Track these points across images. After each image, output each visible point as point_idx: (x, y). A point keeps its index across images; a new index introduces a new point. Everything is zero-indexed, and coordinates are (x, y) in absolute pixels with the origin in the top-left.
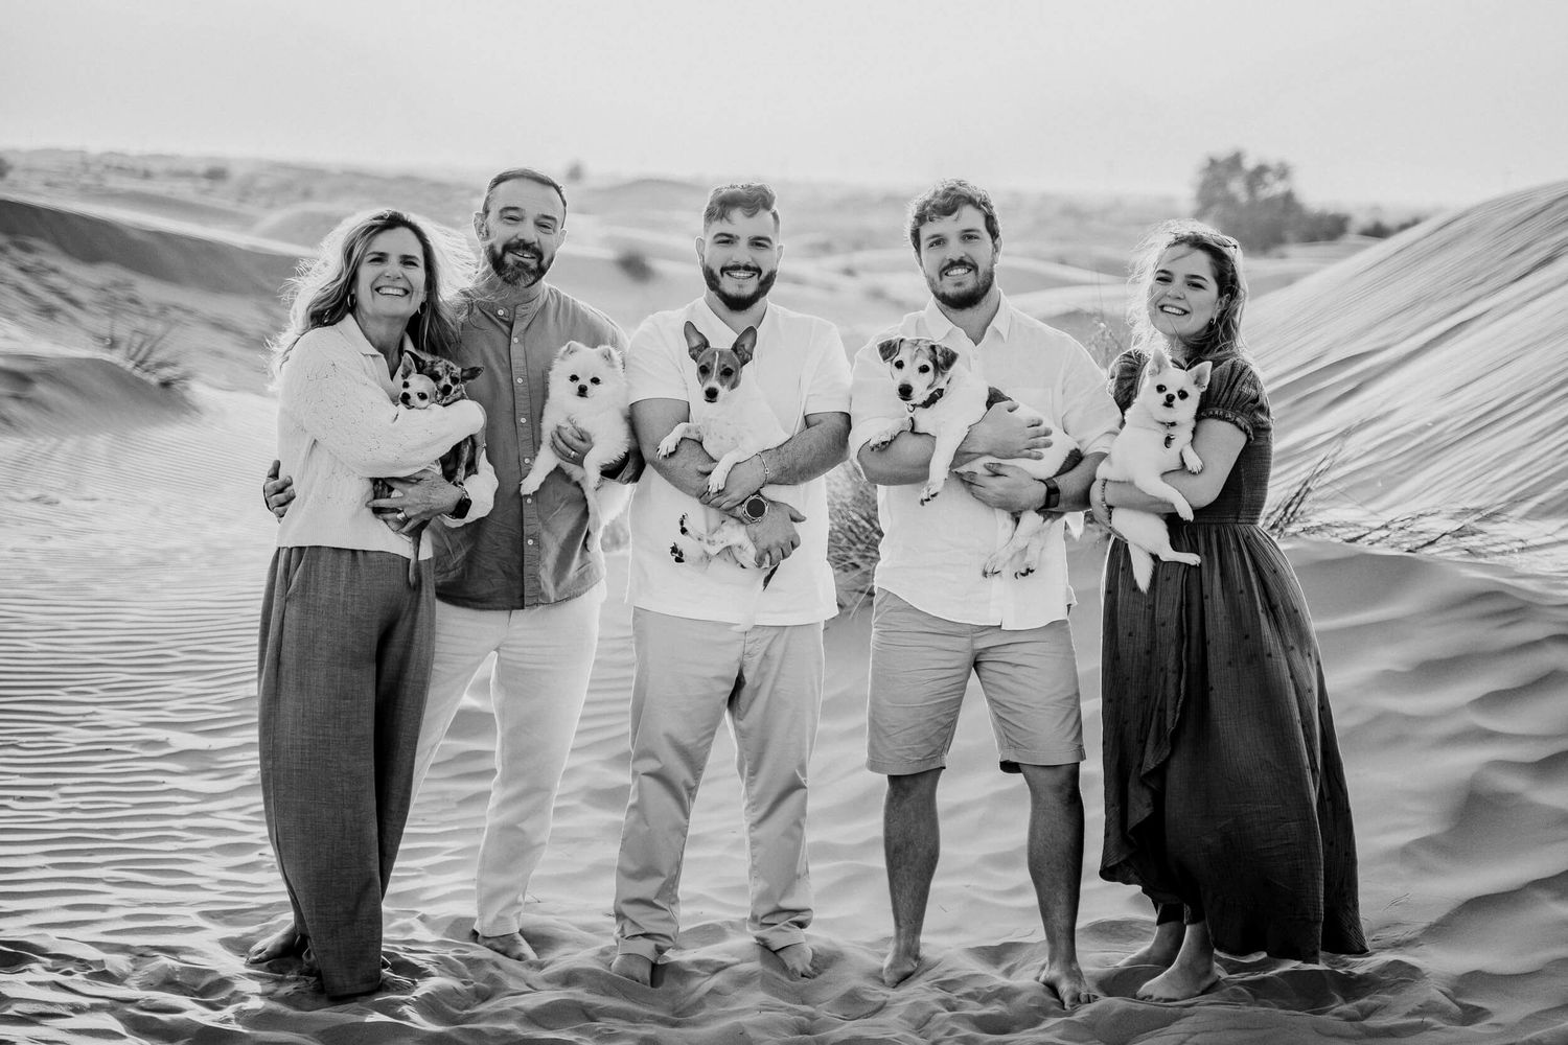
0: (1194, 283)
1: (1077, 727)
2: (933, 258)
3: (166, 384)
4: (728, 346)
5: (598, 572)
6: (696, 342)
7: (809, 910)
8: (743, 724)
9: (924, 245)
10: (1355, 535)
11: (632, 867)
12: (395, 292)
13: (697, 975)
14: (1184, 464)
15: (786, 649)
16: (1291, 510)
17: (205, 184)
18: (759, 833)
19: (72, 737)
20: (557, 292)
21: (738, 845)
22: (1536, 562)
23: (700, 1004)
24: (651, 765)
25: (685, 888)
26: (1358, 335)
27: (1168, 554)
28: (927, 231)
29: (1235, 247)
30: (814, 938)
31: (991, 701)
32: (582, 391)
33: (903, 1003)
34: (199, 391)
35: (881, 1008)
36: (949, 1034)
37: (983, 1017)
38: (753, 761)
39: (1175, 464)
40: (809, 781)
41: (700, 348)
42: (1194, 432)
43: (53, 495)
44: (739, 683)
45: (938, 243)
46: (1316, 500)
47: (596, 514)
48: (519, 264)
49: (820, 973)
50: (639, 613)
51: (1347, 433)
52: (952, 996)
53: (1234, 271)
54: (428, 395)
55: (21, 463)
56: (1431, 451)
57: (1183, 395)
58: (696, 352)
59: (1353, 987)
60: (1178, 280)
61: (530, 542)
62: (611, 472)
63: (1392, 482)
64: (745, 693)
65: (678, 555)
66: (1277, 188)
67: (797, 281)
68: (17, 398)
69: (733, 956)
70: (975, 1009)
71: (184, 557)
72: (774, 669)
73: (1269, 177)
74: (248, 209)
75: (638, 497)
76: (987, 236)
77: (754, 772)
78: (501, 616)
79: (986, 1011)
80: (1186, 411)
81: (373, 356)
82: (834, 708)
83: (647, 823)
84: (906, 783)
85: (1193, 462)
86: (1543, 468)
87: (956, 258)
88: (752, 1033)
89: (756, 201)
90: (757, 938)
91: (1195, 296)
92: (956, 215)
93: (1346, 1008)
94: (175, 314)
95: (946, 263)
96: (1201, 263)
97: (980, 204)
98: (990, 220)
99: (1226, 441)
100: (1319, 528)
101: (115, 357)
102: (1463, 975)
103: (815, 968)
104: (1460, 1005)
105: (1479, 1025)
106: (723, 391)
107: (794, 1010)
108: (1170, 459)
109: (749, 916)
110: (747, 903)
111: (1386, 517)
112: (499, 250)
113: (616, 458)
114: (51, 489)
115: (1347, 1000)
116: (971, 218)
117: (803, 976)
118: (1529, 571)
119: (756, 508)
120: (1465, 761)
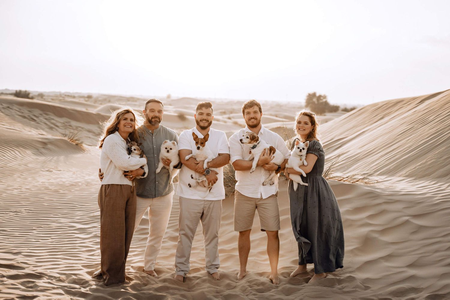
0: (306, 123)
1: (279, 222)
2: (247, 117)
3: (77, 145)
4: (203, 138)
5: (173, 188)
6: (195, 137)
7: (219, 265)
8: (204, 223)
9: (245, 114)
10: (340, 179)
11: (179, 255)
12: (129, 127)
13: (193, 280)
14: (304, 164)
15: (213, 206)
16: (327, 173)
17: (87, 99)
18: (207, 247)
19: (54, 225)
20: (162, 126)
21: (203, 250)
22: (380, 185)
23: (194, 286)
24: (183, 232)
25: (191, 259)
26: (341, 134)
27: (302, 183)
28: (246, 111)
29: (314, 115)
30: (220, 270)
31: (260, 216)
32: (168, 151)
33: (240, 286)
34: (85, 146)
35: (235, 287)
36: (250, 293)
37: (258, 289)
38: (206, 231)
39: (302, 164)
40: (219, 235)
41: (196, 138)
42: (306, 157)
43: (51, 170)
44: (203, 213)
45: (248, 113)
46: (332, 171)
47: (171, 176)
48: (155, 121)
49: (221, 279)
50: (181, 198)
51: (339, 156)
52: (251, 284)
53: (314, 120)
54: (136, 149)
55: (45, 162)
56: (357, 160)
57: (304, 149)
58: (195, 139)
59: (340, 282)
60: (302, 123)
61: (157, 183)
62: (176, 167)
63: (349, 167)
64: (204, 216)
65: (190, 186)
66: (324, 100)
67: (218, 120)
68: (43, 148)
69: (202, 275)
70: (256, 287)
71: (80, 184)
72: (211, 210)
73: (322, 98)
74: (96, 105)
75: (181, 172)
76: (259, 112)
77: (206, 234)
78: (151, 199)
79: (259, 288)
80: (304, 152)
81: (123, 141)
82: (225, 218)
83: (182, 245)
84: (243, 233)
85: (306, 163)
86: (382, 164)
87: (252, 117)
88: (206, 293)
89: (208, 105)
90: (207, 271)
91: (306, 126)
92: (253, 107)
93: (339, 286)
94: (80, 129)
95: (250, 118)
96: (307, 119)
97: (258, 105)
98: (260, 109)
99: (313, 158)
100: (332, 178)
101: (66, 139)
102: (365, 279)
103: (220, 278)
104: (365, 286)
105: (368, 290)
106: (201, 147)
107: (216, 288)
108: (301, 163)
109: (205, 266)
110: (205, 263)
111: (348, 175)
112: (150, 118)
113: (177, 164)
114: (51, 168)
115: (339, 285)
116: (256, 108)
117: (218, 280)
118: (379, 187)
119: (208, 172)
120: (365, 230)
